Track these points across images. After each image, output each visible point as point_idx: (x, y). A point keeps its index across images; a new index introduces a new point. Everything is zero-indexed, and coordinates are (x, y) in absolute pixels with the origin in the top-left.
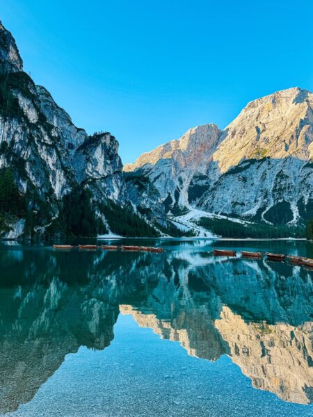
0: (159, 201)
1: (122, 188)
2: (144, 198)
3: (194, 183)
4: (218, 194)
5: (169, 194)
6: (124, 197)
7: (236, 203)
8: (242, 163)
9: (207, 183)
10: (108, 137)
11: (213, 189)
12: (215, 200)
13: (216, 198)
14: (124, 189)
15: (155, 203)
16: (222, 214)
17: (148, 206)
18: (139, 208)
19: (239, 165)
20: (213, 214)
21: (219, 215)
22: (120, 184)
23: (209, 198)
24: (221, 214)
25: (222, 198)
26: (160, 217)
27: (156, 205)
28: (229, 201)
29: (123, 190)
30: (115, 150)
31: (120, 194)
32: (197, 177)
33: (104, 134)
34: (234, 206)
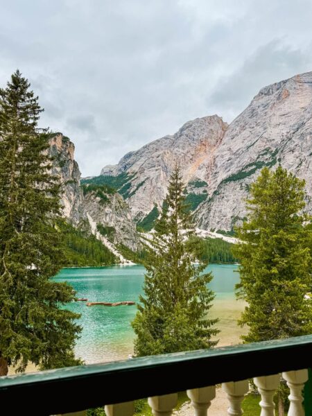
0: (129, 218)
1: (75, 202)
2: (107, 214)
3: (189, 192)
4: (215, 206)
5: (156, 205)
6: (79, 214)
7: (237, 218)
8: (247, 167)
9: (205, 191)
10: (59, 139)
11: (211, 200)
12: (211, 214)
13: (212, 211)
14: (79, 203)
15: (122, 220)
16: (219, 232)
17: (112, 224)
18: (99, 227)
19: (243, 169)
20: (208, 231)
21: (214, 233)
22: (73, 198)
23: (204, 211)
24: (217, 232)
25: (220, 211)
26: (127, 237)
27: (124, 222)
28: (229, 215)
29: (77, 205)
30: (69, 153)
31: (73, 209)
32: (193, 184)
33: (54, 135)
34: (234, 222)
